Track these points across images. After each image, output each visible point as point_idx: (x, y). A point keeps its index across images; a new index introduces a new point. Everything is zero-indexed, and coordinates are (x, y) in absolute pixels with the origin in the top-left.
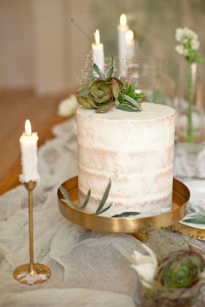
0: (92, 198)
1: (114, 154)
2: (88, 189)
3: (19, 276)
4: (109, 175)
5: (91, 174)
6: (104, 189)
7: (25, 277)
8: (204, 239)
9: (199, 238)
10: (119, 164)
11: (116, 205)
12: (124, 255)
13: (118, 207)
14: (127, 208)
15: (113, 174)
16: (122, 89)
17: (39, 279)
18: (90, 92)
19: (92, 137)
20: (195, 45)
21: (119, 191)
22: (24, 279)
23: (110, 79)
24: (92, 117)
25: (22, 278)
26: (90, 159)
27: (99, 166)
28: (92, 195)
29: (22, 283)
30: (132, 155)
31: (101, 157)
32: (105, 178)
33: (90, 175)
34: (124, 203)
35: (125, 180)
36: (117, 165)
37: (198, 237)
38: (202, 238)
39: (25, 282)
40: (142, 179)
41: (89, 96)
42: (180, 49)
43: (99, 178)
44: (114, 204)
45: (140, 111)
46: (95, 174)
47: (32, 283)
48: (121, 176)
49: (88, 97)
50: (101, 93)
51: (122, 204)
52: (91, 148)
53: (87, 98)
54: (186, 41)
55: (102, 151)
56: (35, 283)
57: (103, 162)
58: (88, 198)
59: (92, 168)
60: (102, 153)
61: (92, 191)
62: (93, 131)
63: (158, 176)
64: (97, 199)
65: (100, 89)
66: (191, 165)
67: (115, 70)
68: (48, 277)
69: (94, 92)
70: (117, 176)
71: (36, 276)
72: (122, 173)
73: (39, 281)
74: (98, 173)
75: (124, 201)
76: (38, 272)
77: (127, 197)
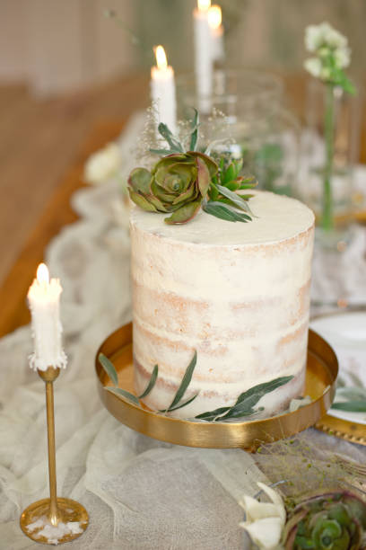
0: (162, 380)
1: (202, 306)
2: (154, 364)
3: (31, 527)
4: (193, 342)
5: (159, 338)
6: (184, 366)
7: (42, 529)
8: (361, 442)
9: (353, 440)
10: (212, 325)
11: (205, 395)
12: (220, 480)
13: (210, 398)
14: (227, 400)
15: (200, 341)
16: (214, 176)
17: (68, 532)
18: (154, 182)
19: (160, 273)
20: (343, 58)
21: (211, 370)
22: (41, 533)
23: (192, 156)
24: (161, 236)
25: (36, 531)
26: (156, 311)
27: (175, 326)
28: (160, 374)
29: (37, 541)
30: (236, 308)
31: (178, 309)
32: (186, 348)
33: (156, 340)
34: (220, 392)
35: (223, 351)
36: (208, 324)
37: (351, 437)
38: (359, 439)
39: (43, 540)
40: (254, 348)
41: (153, 190)
42: (313, 67)
43: (174, 346)
44: (201, 394)
45: (250, 219)
46: (167, 340)
47: (55, 541)
48: (214, 345)
49: (151, 191)
50: (175, 181)
51: (217, 393)
52: (159, 292)
53: (149, 195)
54: (325, 52)
55: (181, 299)
56: (62, 541)
57: (181, 320)
58: (153, 378)
59: (160, 327)
60: (179, 303)
61: (161, 367)
62: (163, 261)
63: (283, 341)
64: (169, 383)
65: (172, 173)
66: (331, 277)
67: (200, 135)
68: (84, 527)
69: (161, 179)
70: (207, 344)
71: (62, 526)
72: (217, 339)
73: (69, 536)
74: (173, 338)
75: (220, 388)
76: (66, 518)
77: (226, 382)
